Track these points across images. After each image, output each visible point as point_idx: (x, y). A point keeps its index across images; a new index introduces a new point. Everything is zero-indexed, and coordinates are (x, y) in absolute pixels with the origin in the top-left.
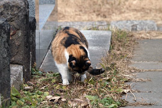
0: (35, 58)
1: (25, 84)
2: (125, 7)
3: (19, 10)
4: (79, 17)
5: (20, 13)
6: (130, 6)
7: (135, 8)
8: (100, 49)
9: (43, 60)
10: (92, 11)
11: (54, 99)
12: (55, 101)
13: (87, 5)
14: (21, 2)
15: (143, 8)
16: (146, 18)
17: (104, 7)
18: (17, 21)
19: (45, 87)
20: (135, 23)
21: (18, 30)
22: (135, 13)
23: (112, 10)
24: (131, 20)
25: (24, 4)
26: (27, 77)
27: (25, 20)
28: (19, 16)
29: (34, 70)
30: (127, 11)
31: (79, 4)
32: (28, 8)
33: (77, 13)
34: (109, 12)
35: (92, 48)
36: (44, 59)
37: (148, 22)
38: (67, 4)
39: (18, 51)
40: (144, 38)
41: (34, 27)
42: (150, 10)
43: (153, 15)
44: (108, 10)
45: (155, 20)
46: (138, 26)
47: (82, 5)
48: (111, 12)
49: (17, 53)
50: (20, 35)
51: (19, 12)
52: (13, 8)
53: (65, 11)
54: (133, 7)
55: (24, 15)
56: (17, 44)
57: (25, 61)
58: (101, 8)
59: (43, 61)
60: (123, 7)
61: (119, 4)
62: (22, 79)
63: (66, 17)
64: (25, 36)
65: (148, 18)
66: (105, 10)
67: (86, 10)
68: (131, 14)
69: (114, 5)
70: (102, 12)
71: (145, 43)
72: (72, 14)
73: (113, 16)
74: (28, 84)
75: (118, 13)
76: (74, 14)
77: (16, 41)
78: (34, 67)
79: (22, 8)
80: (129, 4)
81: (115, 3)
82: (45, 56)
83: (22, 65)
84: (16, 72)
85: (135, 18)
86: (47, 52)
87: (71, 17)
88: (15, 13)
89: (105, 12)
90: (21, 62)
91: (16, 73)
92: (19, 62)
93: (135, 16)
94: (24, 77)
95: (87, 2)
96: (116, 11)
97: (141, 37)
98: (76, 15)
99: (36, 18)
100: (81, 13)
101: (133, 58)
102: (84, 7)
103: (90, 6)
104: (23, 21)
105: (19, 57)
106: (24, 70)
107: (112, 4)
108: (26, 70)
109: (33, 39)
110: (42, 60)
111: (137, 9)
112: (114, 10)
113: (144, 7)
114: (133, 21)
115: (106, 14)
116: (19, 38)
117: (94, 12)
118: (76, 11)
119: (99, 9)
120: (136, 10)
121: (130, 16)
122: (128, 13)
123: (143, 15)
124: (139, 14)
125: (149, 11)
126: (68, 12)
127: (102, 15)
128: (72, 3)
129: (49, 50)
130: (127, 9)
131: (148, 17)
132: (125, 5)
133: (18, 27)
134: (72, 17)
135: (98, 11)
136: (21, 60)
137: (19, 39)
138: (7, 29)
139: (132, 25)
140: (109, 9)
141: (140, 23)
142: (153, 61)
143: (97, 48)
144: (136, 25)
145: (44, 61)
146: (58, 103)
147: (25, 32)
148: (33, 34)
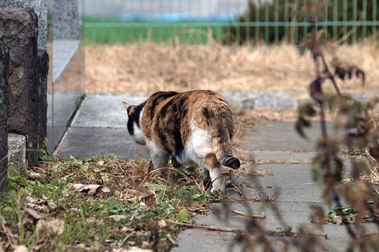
1: (29, 169)
2: (229, 65)
3: (21, 28)
4: (126, 84)
5: (22, 34)
6: (241, 65)
7: (253, 68)
9: (59, 143)
10: (155, 72)
11: (89, 190)
12: (90, 192)
13: (146, 61)
14: (23, 14)
15: (270, 70)
16: (275, 88)
17: (182, 64)
18: (15, 49)
19: (68, 176)
20: (251, 96)
21: (17, 66)
22: (252, 78)
23: (201, 72)
24: (243, 91)
25: (29, 16)
27: (31, 48)
28: (19, 40)
29: (44, 152)
30: (233, 74)
31: (126, 59)
32: (37, 26)
33: (121, 77)
34: (193, 75)
37: (280, 94)
38: (99, 59)
39: (16, 106)
40: (267, 119)
41: (45, 68)
42: (286, 74)
43: (291, 82)
44: (191, 72)
45: (295, 91)
46: (257, 102)
47: (133, 61)
48: (198, 76)
49: (15, 110)
50: (20, 77)
51: (20, 32)
52: (7, 25)
53: (96, 73)
54: (247, 67)
55: (30, 38)
56: (15, 93)
57: (31, 128)
58: (175, 67)
60: (226, 66)
61: (217, 60)
62: (24, 161)
63: (97, 83)
64: (31, 78)
65: (280, 89)
66: (185, 71)
67: (143, 70)
68: (244, 80)
69: (205, 62)
70: (177, 76)
71: (269, 125)
72: (111, 78)
73: (203, 83)
74: (34, 170)
75: (214, 78)
76: (117, 78)
77: (13, 89)
78: (43, 146)
79: (25, 24)
80: (239, 59)
81: (207, 58)
82: (62, 137)
83: (24, 134)
84: (13, 143)
85: (251, 87)
86: (65, 132)
87: (108, 85)
88: (13, 33)
89: (186, 75)
90: (22, 128)
91: (14, 146)
92: (19, 129)
93: (251, 84)
94: (26, 158)
95: (146, 55)
96: (210, 74)
97: (262, 117)
98: (121, 80)
99: (48, 52)
100: (131, 77)
101: (241, 145)
102: (137, 65)
103: (152, 62)
104: (27, 50)
105: (18, 120)
106: (27, 144)
107: (201, 60)
108: (30, 145)
110: (56, 143)
111: (257, 69)
112: (205, 72)
113: (272, 66)
114: (247, 91)
115: (188, 79)
116: (19, 82)
117: (161, 74)
118: (119, 73)
119: (172, 69)
120: (253, 72)
121: (241, 84)
122: (235, 77)
123: (270, 83)
124: (260, 81)
125: (282, 75)
126: (102, 75)
127: (178, 80)
128: (111, 57)
129: (69, 128)
130: (235, 69)
131: (279, 85)
132: (229, 61)
133: (18, 62)
134: (112, 84)
135: (169, 73)
136: (22, 125)
137: (18, 84)
138: (5, 52)
139: (244, 99)
140: (194, 69)
141: (262, 96)
142: (281, 149)
144: (252, 101)
145: (60, 145)
146: (94, 195)
147: (30, 70)
148: (42, 80)
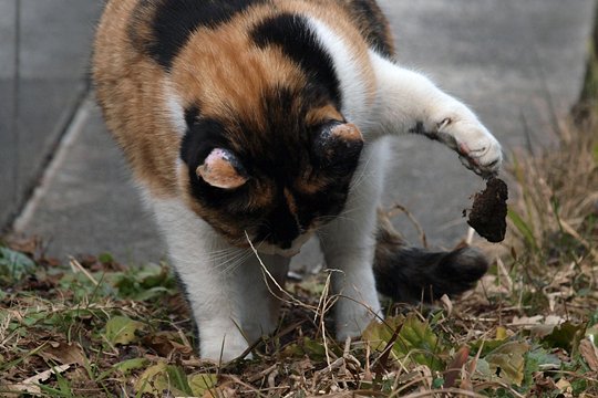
8: (505, 90)
9: (45, 165)
19: (45, 376)
36: (50, 158)
59: (40, 175)
110: (37, 165)
145: (49, 173)
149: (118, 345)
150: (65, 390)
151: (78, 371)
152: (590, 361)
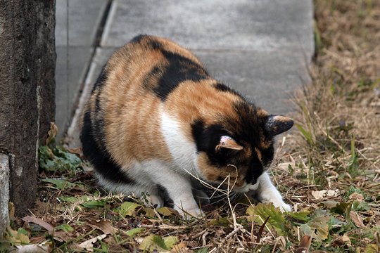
0: (53, 103)
1: (15, 226)
8: (281, 48)
9: (79, 96)
19: (94, 240)
26: (24, 195)
29: (50, 152)
35: (251, 43)
36: (81, 92)
59: (78, 101)
62: (6, 210)
64: (19, 38)
74: (27, 229)
78: (47, 141)
82: (86, 76)
83: (7, 152)
86: (91, 61)
94: (11, 199)
108: (19, 172)
109: (46, 37)
110: (76, 95)
129: (99, 50)
143: (272, 44)
147: (17, 22)
148: (45, 15)
149: (127, 217)
150: (105, 249)
151: (110, 237)
152: (356, 222)
